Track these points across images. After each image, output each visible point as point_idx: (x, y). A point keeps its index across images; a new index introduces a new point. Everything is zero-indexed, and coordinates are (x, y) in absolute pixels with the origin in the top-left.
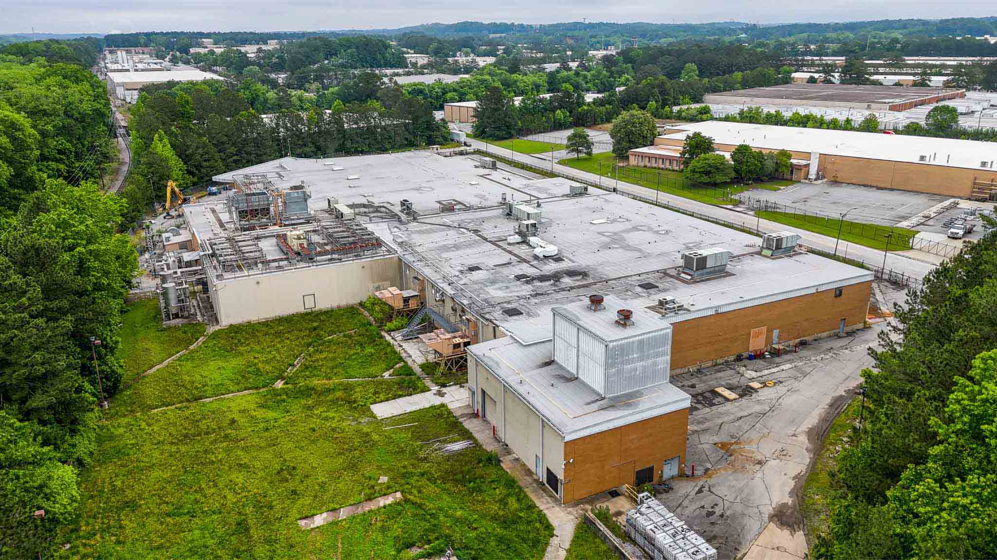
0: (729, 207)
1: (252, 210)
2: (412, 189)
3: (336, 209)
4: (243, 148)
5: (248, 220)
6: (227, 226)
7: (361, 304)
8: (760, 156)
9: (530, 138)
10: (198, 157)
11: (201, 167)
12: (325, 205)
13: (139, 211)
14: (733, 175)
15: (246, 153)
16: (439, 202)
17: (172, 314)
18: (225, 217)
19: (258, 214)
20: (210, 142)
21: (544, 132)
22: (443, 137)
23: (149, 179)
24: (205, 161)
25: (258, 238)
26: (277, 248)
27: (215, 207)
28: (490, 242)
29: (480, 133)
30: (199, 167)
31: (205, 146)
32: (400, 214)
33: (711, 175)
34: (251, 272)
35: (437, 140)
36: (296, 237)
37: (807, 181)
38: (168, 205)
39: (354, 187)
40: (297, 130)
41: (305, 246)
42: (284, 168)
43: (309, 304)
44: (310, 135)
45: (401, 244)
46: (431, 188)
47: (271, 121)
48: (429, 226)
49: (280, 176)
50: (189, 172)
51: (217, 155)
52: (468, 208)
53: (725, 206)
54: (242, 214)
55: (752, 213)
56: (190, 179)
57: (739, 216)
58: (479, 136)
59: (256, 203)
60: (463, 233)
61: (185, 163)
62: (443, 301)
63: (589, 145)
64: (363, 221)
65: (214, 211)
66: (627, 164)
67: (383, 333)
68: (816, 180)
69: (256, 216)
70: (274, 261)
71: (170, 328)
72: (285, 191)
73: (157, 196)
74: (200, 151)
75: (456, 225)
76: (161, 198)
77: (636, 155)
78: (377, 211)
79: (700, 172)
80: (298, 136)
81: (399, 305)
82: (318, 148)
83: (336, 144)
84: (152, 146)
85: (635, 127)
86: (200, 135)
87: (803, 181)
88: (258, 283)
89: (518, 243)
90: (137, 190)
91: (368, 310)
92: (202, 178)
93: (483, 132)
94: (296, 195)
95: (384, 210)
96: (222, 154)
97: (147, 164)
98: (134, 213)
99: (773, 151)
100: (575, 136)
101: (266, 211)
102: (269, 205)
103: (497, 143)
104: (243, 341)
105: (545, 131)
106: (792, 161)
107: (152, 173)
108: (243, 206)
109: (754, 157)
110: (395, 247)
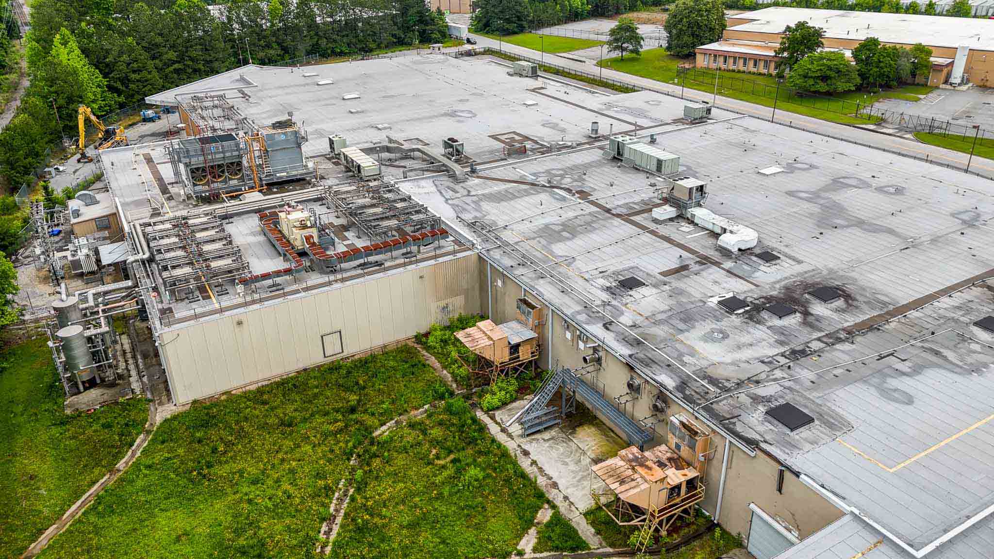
0: (872, 127)
1: (212, 167)
2: (446, 115)
3: (346, 157)
4: (187, 52)
5: (207, 183)
6: (173, 190)
7: (421, 338)
8: (894, 52)
9: (546, 31)
10: (123, 67)
11: (129, 80)
12: (325, 147)
13: (37, 155)
14: (858, 80)
15: (192, 59)
16: (494, 137)
17: (83, 383)
18: (167, 172)
19: (223, 172)
20: (138, 44)
21: (559, 24)
22: (440, 31)
23: (51, 102)
24: (134, 72)
25: (226, 217)
26: (262, 238)
27: (151, 153)
28: (618, 216)
29: (484, 26)
30: (125, 81)
31: (131, 50)
32: (445, 161)
33: (829, 82)
34: (226, 302)
35: (434, 36)
36: (297, 224)
37: (948, 87)
38: (82, 141)
39: (357, 112)
40: (257, 26)
41: (316, 240)
42: (249, 83)
43: (333, 347)
44: (274, 34)
45: (472, 225)
46: (470, 112)
47: (221, 14)
48: (502, 187)
49: (245, 95)
50: (111, 88)
51: (150, 64)
52: (546, 150)
53: (864, 126)
54: (197, 174)
55: (908, 136)
56: (113, 99)
57: (893, 142)
58: (481, 30)
59: (218, 154)
60: (564, 199)
61: (105, 76)
62: (599, 360)
63: (637, 39)
64: (391, 176)
65: (149, 160)
66: (691, 66)
67: (480, 415)
68: (959, 85)
69: (220, 176)
70: (266, 276)
71: (78, 414)
72: (264, 132)
73: (65, 127)
74: (125, 57)
75: (542, 180)
76: (72, 131)
77: (705, 53)
78: (406, 157)
79: (814, 78)
80: (258, 35)
81: (501, 356)
82: (285, 50)
83: (308, 43)
84: (53, 52)
85: (702, 16)
86: (123, 34)
87: (944, 86)
88: (240, 323)
89: (671, 220)
90: (31, 121)
91: (437, 355)
92: (132, 96)
93: (487, 25)
94: (283, 137)
95: (417, 154)
96: (157, 61)
97: (46, 80)
98: (27, 160)
99: (904, 46)
100: (620, 28)
101: (235, 167)
102: (240, 157)
103: (506, 38)
104: (221, 448)
105: (560, 22)
106: (932, 59)
107: (56, 92)
108: (197, 161)
109: (888, 56)
110: (466, 233)
